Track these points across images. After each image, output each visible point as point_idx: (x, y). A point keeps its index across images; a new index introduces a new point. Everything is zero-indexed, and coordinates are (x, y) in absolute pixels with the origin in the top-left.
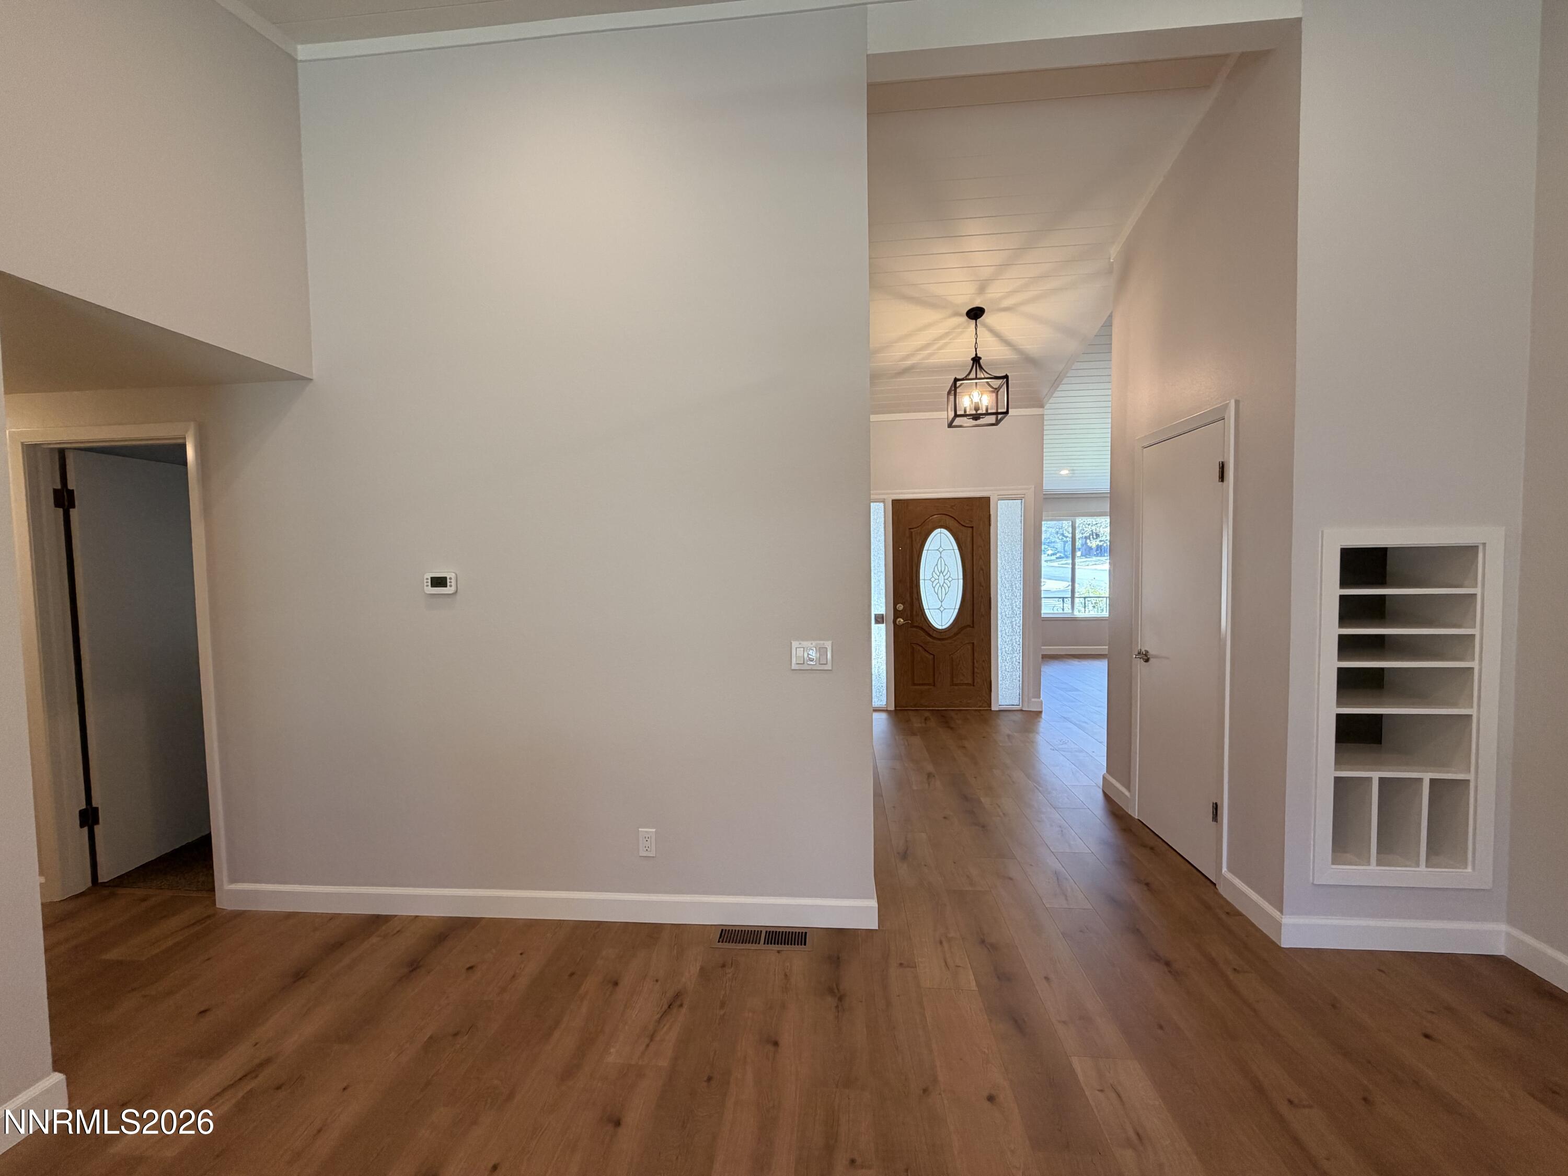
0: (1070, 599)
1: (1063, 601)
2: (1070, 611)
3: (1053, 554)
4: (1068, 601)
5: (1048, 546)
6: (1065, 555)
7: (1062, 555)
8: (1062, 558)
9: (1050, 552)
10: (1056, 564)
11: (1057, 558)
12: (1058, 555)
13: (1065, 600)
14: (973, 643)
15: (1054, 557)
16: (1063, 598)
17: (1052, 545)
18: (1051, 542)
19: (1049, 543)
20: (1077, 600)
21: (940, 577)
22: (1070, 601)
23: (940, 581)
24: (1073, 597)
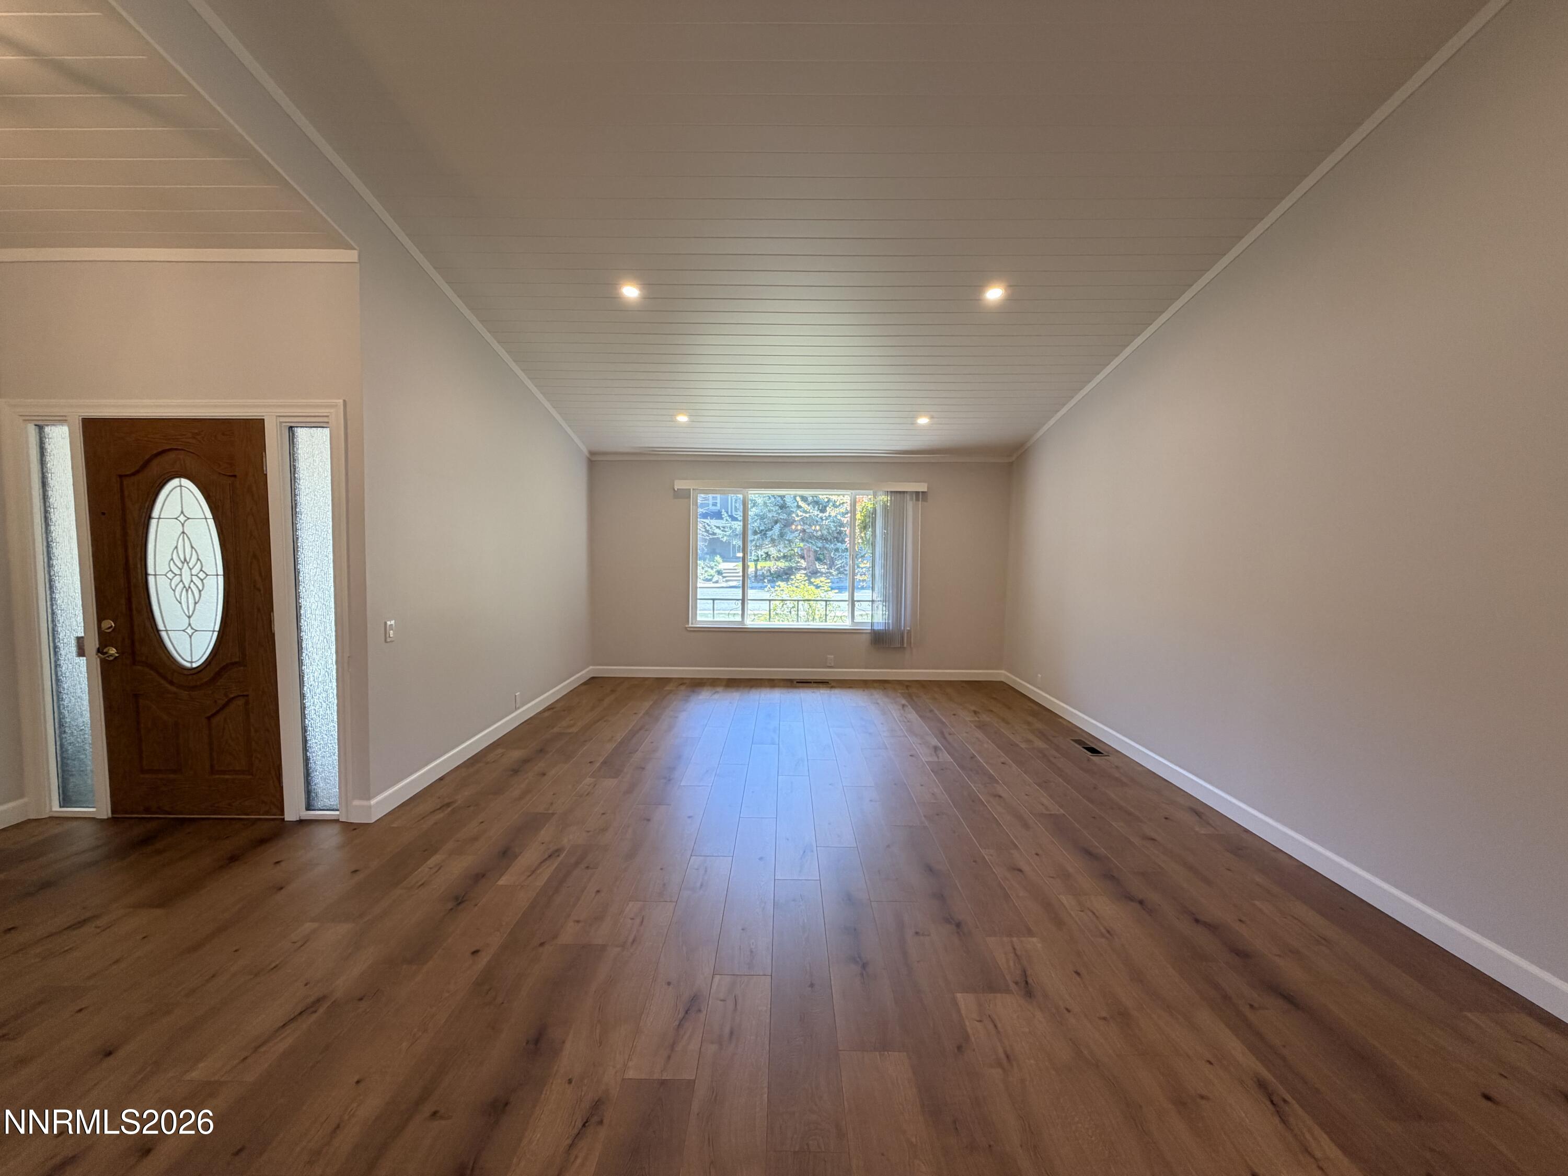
2: (739, 619)
14: (247, 696)
21: (190, 579)
23: (189, 573)
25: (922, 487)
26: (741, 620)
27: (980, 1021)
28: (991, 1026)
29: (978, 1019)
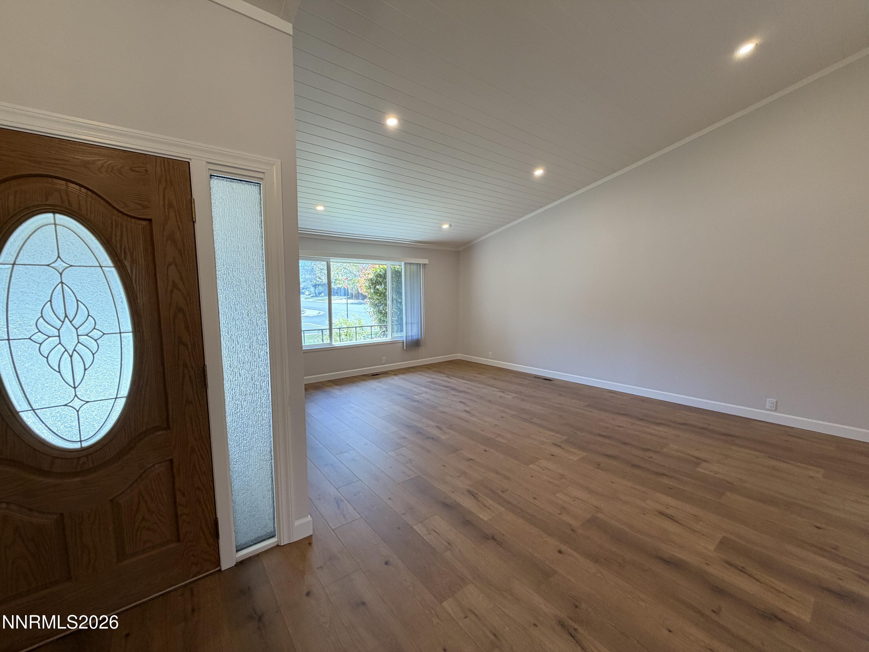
0: (328, 330)
1: (322, 332)
2: (329, 342)
3: (309, 295)
4: (327, 332)
5: (306, 290)
6: (315, 295)
7: (314, 295)
8: (314, 296)
9: (307, 293)
10: (311, 300)
11: (311, 297)
12: (312, 295)
13: (324, 331)
14: (171, 461)
15: (310, 296)
16: (322, 330)
17: (308, 289)
18: (308, 288)
19: (306, 288)
20: (334, 331)
22: (328, 333)
24: (331, 329)
25: (426, 261)
26: (330, 342)
27: (429, 534)
28: (435, 534)
29: (428, 533)
